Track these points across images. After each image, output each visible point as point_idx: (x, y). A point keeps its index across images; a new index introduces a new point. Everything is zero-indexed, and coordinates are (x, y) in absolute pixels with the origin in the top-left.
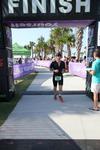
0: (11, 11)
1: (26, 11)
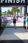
1: (6, 2)
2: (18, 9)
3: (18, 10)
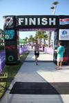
0: (20, 24)
1: (26, 24)
2: (45, 34)
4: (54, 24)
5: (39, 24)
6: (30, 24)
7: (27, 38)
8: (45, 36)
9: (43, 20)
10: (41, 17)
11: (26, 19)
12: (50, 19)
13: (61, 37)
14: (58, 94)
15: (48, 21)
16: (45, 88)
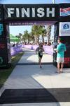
0: (10, 16)
1: (18, 16)
3: (43, 32)
4: (53, 16)
5: (34, 16)
6: (23, 16)
7: (20, 34)
8: (44, 32)
9: (38, 10)
10: (37, 6)
11: (17, 9)
12: (48, 9)
13: (62, 32)
14: (57, 101)
15: (45, 11)
16: (40, 96)
